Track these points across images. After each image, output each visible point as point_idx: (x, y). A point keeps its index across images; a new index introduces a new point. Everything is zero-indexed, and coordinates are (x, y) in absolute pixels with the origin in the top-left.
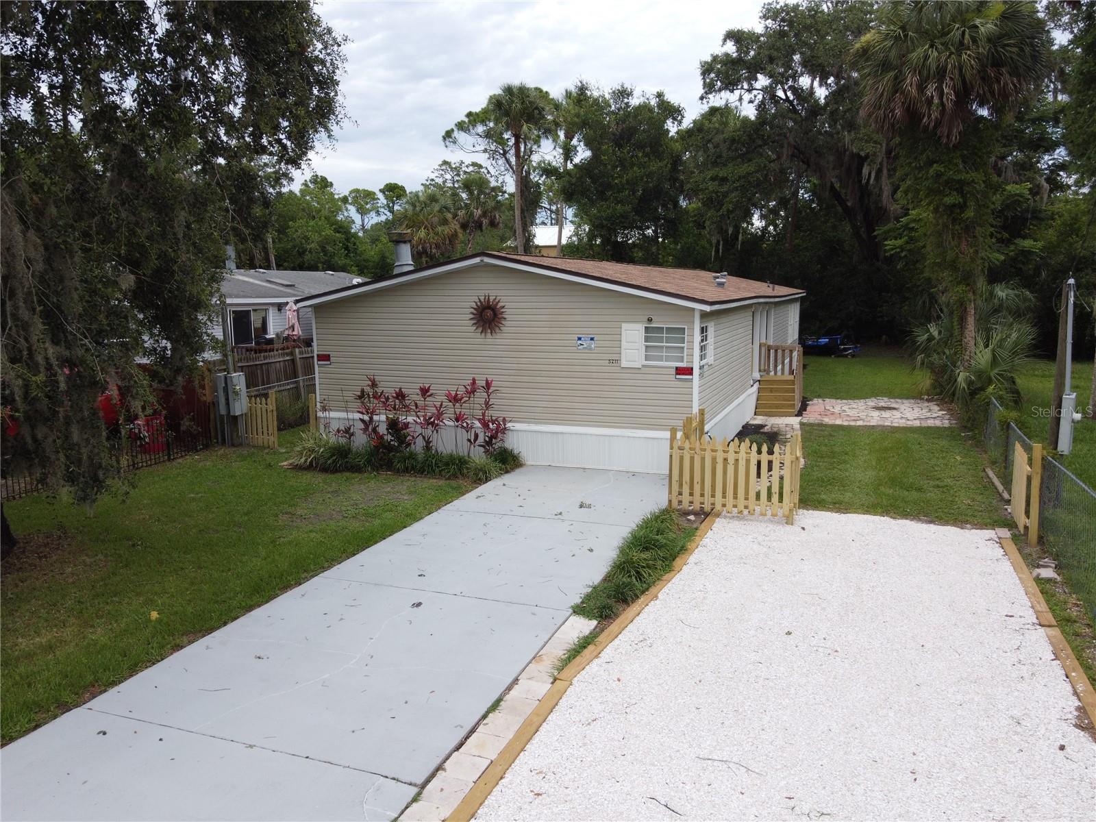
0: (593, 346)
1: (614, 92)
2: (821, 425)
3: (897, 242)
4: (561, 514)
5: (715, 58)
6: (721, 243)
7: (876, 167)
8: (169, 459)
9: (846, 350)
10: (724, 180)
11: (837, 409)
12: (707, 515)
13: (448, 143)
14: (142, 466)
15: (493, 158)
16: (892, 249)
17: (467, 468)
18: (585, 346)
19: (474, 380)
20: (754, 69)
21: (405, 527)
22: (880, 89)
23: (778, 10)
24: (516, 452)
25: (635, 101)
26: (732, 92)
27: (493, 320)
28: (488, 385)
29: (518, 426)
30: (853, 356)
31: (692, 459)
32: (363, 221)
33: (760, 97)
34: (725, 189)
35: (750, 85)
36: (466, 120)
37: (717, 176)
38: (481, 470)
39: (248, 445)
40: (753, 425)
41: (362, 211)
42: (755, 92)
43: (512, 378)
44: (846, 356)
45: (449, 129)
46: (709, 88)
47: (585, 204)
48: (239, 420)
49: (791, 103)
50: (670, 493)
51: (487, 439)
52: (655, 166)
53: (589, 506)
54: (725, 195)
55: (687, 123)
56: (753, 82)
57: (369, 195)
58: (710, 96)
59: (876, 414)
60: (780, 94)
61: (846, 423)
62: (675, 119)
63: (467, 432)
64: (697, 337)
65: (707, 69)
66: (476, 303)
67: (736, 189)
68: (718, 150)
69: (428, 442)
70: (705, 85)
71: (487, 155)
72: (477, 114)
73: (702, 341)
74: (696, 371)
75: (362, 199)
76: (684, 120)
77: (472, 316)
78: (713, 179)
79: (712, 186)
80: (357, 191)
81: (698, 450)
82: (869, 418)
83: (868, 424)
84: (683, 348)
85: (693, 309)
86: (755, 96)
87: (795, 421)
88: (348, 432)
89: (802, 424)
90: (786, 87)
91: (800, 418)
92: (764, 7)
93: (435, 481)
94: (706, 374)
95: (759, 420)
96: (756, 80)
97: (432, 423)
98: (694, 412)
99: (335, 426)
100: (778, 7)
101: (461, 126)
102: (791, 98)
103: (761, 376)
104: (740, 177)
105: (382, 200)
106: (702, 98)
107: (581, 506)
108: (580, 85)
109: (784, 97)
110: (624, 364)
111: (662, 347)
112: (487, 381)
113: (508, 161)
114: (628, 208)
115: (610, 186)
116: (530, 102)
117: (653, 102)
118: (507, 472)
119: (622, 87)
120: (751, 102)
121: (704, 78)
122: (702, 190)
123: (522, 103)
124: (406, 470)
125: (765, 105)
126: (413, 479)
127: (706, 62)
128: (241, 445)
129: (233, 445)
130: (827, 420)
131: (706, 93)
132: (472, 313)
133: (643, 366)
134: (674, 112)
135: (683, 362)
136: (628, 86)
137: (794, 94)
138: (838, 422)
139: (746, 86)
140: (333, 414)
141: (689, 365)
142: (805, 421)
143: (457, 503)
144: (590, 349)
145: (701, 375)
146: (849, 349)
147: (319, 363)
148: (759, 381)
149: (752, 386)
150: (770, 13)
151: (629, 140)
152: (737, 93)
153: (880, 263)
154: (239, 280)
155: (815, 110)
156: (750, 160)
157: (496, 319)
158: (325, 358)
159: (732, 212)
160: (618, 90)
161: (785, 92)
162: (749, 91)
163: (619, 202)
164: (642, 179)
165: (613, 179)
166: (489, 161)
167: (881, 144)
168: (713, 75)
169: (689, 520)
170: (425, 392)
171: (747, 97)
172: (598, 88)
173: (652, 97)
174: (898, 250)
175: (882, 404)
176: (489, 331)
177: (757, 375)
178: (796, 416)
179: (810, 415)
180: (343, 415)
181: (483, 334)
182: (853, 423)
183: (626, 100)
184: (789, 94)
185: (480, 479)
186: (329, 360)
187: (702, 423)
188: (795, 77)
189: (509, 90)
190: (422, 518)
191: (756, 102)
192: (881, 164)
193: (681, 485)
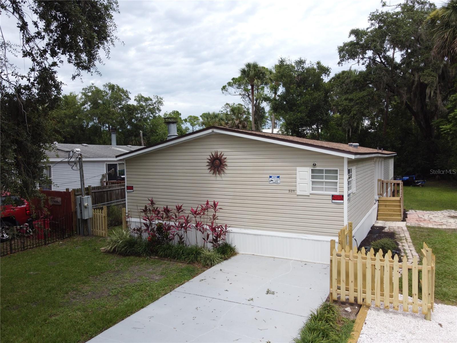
0: (279, 181)
1: (296, 62)
2: (420, 228)
3: (448, 126)
4: (252, 299)
5: (345, 45)
6: (351, 130)
7: (433, 89)
8: (45, 244)
9: (418, 183)
10: (351, 100)
11: (426, 217)
12: (360, 306)
13: (224, 91)
14: (27, 249)
15: (244, 97)
16: (445, 130)
17: (201, 257)
18: (274, 181)
19: (208, 202)
20: (365, 48)
21: (143, 307)
22: (446, 37)
23: (378, 16)
24: (233, 245)
25: (307, 65)
26: (354, 60)
27: (220, 166)
28: (215, 205)
29: (234, 230)
30: (423, 186)
31: (347, 264)
32: (193, 129)
33: (368, 61)
34: (352, 104)
35: (363, 55)
36: (232, 81)
37: (348, 98)
38: (208, 259)
39: (93, 235)
40: (377, 227)
41: (193, 125)
42: (365, 59)
43: (230, 201)
44: (419, 186)
45: (224, 85)
46: (342, 59)
47: (283, 113)
48: (89, 222)
49: (384, 63)
50: (331, 286)
51: (215, 238)
52: (316, 95)
53: (273, 293)
54: (352, 107)
55: (332, 75)
56: (364, 55)
57: (196, 118)
58: (343, 62)
59: (452, 220)
60: (378, 59)
61: (435, 227)
62: (326, 74)
63: (203, 233)
64: (346, 176)
65: (341, 50)
66: (210, 156)
67: (357, 104)
68: (348, 86)
69: (181, 238)
70: (340, 57)
71: (241, 96)
72: (236, 79)
73: (349, 178)
74: (346, 198)
75: (193, 120)
76: (331, 74)
77: (208, 164)
78: (346, 99)
79: (345, 103)
80: (191, 117)
81: (351, 257)
82: (449, 224)
83: (450, 228)
84: (336, 183)
85: (343, 158)
86: (365, 61)
87: (403, 224)
88: (139, 230)
89: (408, 227)
90: (381, 56)
91: (405, 223)
92: (370, 15)
93: (181, 264)
94: (351, 199)
95: (380, 224)
96: (366, 53)
97: (184, 226)
98: (345, 225)
99: (133, 226)
100: (378, 14)
101: (229, 84)
102: (384, 61)
103: (379, 197)
104: (359, 98)
105: (201, 120)
106: (339, 63)
107: (268, 292)
108: (280, 60)
109: (380, 61)
110: (298, 192)
111: (322, 182)
112: (214, 202)
113: (250, 98)
114: (304, 115)
115: (295, 105)
116: (259, 70)
117: (315, 67)
118: (226, 259)
119: (300, 59)
120: (363, 64)
121: (340, 54)
122: (340, 105)
123: (255, 71)
124: (166, 256)
125: (370, 65)
126: (168, 262)
127: (341, 47)
128: (88, 235)
129: (84, 235)
130: (422, 224)
131: (341, 61)
132: (208, 162)
133: (311, 194)
134: (325, 70)
135: (337, 192)
136: (303, 59)
137: (384, 59)
138: (430, 226)
139: (361, 56)
140: (133, 220)
141: (341, 194)
142: (409, 225)
143: (187, 285)
144: (277, 183)
145: (349, 200)
146: (420, 182)
147: (128, 191)
148: (378, 200)
149: (375, 204)
150: (374, 17)
151: (304, 84)
152: (356, 60)
153: (433, 139)
154: (116, 150)
155: (396, 67)
156: (364, 90)
157: (222, 165)
158: (130, 188)
159: (356, 115)
160: (299, 61)
161: (380, 58)
162: (362, 59)
163: (299, 112)
164: (310, 101)
165: (296, 102)
166: (242, 99)
167: (436, 77)
168: (344, 52)
169: (346, 311)
170: (179, 209)
171: (361, 62)
172: (289, 60)
173: (315, 64)
174: (449, 130)
175: (453, 214)
176: (218, 173)
177: (377, 197)
178: (402, 221)
179: (411, 221)
180: (138, 220)
181: (214, 175)
182: (440, 227)
183: (302, 65)
184: (382, 59)
185: (207, 265)
186: (132, 189)
187: (351, 231)
188: (385, 51)
189: (248, 66)
190: (158, 298)
191: (366, 64)
192: (436, 87)
193: (339, 281)
